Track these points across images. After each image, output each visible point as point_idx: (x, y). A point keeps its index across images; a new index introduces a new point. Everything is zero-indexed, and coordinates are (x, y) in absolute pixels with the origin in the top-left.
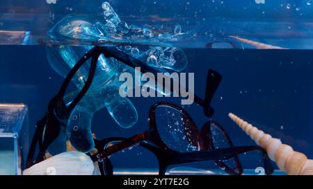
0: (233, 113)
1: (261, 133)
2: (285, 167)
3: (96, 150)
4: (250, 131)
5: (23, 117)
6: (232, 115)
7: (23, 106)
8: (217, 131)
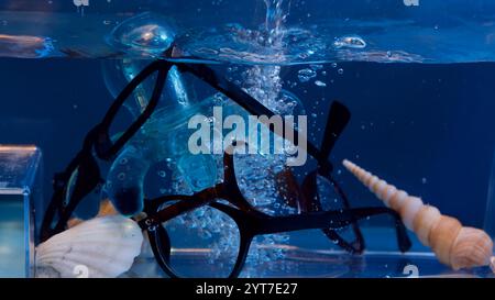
0: (349, 160)
1: (392, 190)
2: (429, 239)
3: (145, 215)
4: (375, 186)
5: (36, 166)
6: (348, 163)
7: (35, 149)
8: (327, 185)
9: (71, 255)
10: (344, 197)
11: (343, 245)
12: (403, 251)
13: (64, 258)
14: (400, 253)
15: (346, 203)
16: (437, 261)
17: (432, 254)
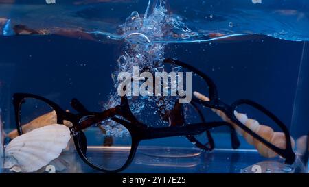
9: (25, 148)
10: (201, 115)
11: (198, 145)
12: (235, 148)
13: (19, 150)
14: (233, 150)
15: (203, 119)
16: (259, 155)
17: (256, 151)
